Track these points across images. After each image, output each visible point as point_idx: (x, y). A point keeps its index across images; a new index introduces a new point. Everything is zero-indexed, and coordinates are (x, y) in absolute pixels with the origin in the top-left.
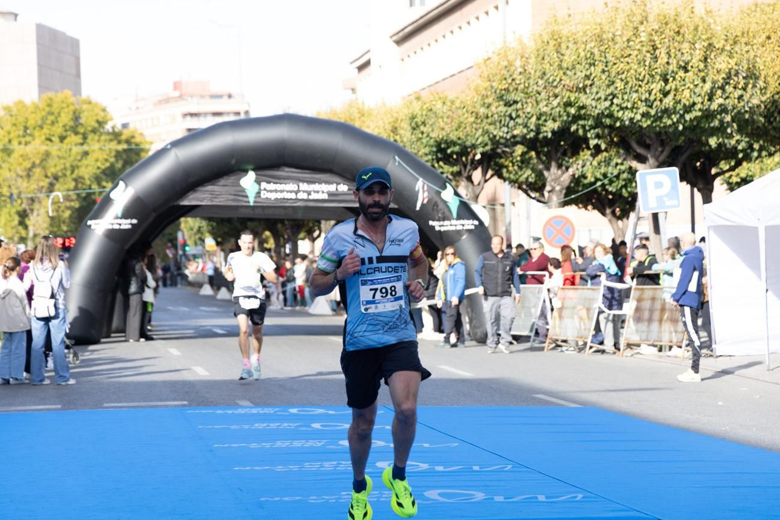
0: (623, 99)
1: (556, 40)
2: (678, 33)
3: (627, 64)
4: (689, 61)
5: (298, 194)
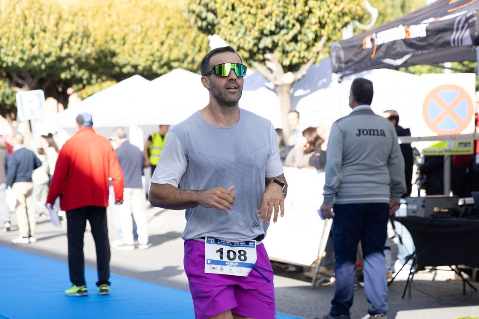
0: (7, 49)
2: (40, 9)
3: (9, 28)
4: (47, 26)
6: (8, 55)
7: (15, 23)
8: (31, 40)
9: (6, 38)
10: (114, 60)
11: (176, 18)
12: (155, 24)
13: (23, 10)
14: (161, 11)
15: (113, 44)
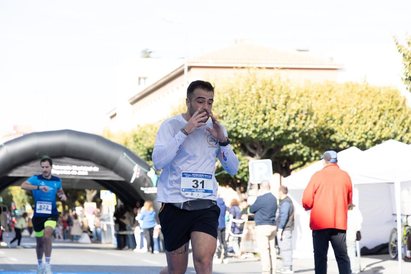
0: (243, 123)
2: (272, 90)
3: (245, 104)
4: (277, 104)
5: (72, 171)
6: (243, 128)
7: (250, 101)
8: (263, 115)
9: (242, 113)
10: (332, 137)
11: (388, 102)
12: (369, 107)
13: (258, 90)
14: (374, 96)
15: (332, 123)
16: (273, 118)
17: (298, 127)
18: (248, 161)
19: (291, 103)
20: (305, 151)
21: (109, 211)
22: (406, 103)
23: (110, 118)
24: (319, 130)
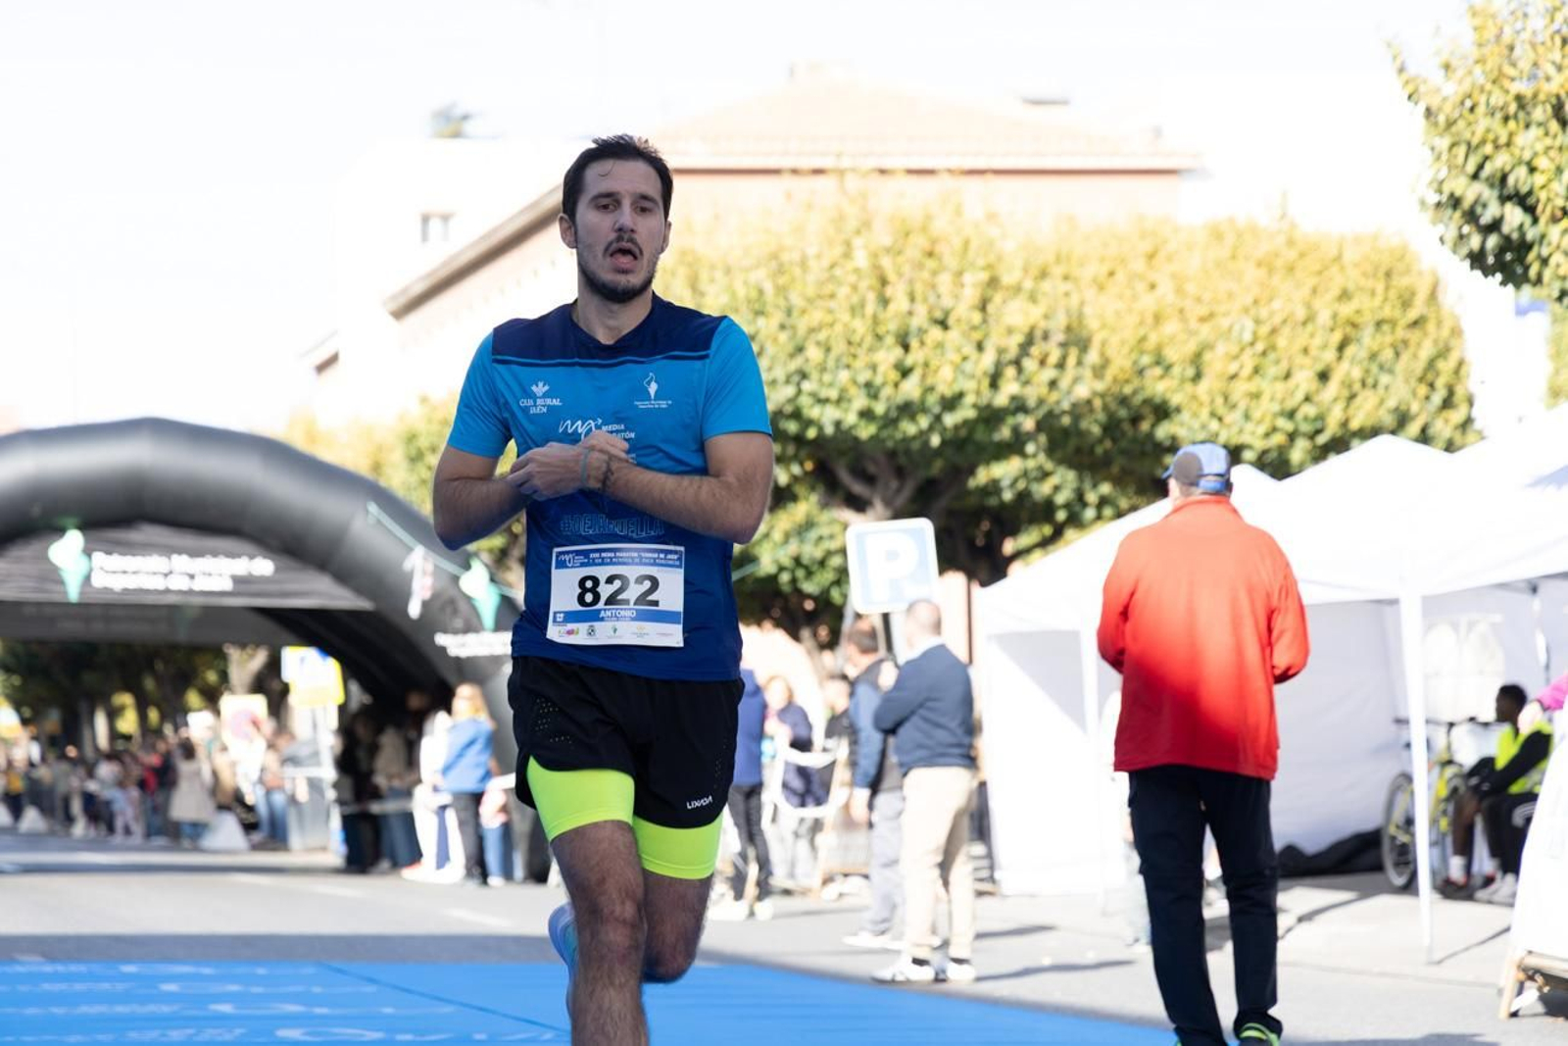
0: (820, 381)
1: (690, 265)
2: (930, 254)
3: (830, 311)
4: (952, 309)
5: (169, 577)
6: (823, 402)
7: (848, 297)
8: (899, 351)
9: (818, 343)
10: (1163, 432)
11: (1373, 293)
12: (1301, 313)
13: (875, 256)
14: (1320, 273)
15: (1162, 377)
16: (934, 363)
17: (1032, 395)
18: (845, 526)
19: (1004, 302)
20: (1061, 485)
21: (315, 726)
22: (1441, 296)
23: (313, 373)
24: (1113, 406)
